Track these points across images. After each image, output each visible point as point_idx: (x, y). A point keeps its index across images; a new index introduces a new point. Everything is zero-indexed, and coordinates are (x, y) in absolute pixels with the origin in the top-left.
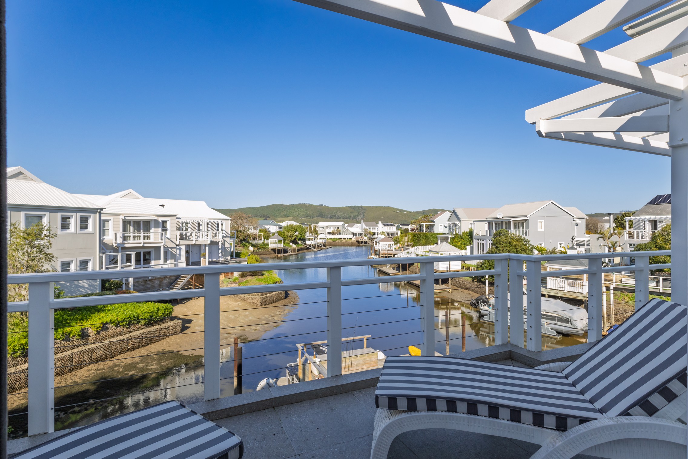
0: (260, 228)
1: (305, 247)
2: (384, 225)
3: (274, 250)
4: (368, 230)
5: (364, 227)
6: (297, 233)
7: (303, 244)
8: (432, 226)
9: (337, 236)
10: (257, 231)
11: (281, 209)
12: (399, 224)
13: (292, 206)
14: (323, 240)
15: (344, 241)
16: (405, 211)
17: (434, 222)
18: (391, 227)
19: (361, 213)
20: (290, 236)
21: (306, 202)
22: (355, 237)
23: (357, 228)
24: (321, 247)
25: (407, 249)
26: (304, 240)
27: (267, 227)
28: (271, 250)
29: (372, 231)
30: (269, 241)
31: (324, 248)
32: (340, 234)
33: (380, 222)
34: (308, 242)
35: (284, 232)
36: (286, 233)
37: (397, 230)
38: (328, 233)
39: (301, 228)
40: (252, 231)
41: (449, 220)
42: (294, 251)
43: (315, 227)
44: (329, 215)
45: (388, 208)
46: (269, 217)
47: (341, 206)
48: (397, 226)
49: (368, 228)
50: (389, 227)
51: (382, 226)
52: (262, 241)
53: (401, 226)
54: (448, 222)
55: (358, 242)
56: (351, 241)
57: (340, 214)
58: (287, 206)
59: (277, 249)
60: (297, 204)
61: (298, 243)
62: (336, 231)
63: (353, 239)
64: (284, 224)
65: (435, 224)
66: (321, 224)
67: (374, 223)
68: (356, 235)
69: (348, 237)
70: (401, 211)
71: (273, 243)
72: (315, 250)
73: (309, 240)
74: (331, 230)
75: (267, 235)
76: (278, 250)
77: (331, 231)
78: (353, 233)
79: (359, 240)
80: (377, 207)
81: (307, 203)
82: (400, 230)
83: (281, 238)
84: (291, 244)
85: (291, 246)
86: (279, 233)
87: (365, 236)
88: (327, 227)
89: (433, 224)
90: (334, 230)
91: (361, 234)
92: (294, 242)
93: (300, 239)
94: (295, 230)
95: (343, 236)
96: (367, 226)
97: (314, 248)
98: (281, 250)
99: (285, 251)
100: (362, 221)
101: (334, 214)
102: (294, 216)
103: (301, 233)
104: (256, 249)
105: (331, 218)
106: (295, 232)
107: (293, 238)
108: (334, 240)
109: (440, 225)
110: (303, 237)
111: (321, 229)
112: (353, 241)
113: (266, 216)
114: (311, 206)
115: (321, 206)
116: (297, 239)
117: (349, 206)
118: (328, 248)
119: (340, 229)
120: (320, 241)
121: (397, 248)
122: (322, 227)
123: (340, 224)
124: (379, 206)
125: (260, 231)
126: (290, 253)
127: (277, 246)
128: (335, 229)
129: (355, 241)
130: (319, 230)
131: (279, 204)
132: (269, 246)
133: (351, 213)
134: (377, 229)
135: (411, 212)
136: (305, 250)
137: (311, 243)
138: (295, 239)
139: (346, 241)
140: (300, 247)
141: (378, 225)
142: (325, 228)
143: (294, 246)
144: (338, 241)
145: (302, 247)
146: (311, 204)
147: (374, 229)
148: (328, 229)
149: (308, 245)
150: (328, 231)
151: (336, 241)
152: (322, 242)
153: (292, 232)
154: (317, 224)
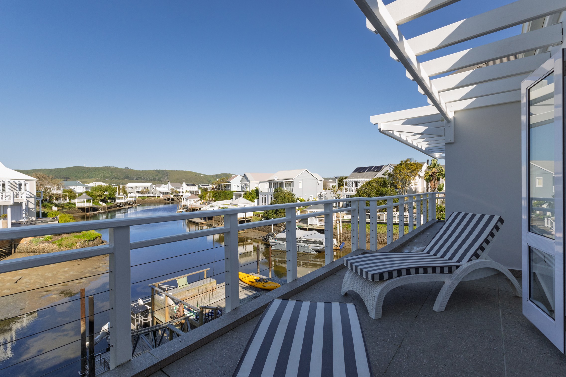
0: (64, 189)
1: (115, 205)
2: (188, 185)
3: (82, 209)
4: (174, 189)
5: (171, 187)
6: (106, 193)
7: (113, 203)
8: (229, 186)
9: (146, 195)
10: (60, 192)
11: (84, 171)
12: (200, 185)
13: (96, 169)
14: (133, 198)
15: (153, 198)
16: (202, 174)
17: (230, 183)
18: (194, 187)
19: (165, 175)
20: (99, 196)
21: (110, 166)
22: (162, 195)
23: (164, 188)
24: (131, 204)
25: (210, 203)
26: (114, 199)
27: (72, 187)
28: (79, 209)
29: (178, 190)
30: (75, 201)
31: (134, 205)
32: (149, 193)
33: (184, 183)
34: (117, 201)
35: (92, 192)
36: (95, 193)
37: (198, 189)
38: (137, 192)
39: (110, 189)
40: (54, 191)
41: (241, 181)
42: (104, 208)
43: (124, 187)
44: (135, 177)
45: (189, 172)
46: (69, 178)
47: (147, 170)
48: (198, 186)
49: (174, 188)
50: (191, 187)
51: (186, 186)
52: (68, 201)
53: (201, 186)
54: (240, 183)
55: (165, 199)
56: (159, 199)
57: (145, 176)
58: (90, 168)
59: (85, 208)
60: (102, 166)
61: (108, 202)
62: (145, 191)
63: (161, 197)
64: (92, 185)
65: (230, 184)
66: (130, 185)
67: (179, 184)
68: (163, 193)
69: (157, 195)
70: (199, 175)
71: (80, 203)
72: (126, 207)
73: (119, 198)
75: (73, 195)
76: (87, 209)
77: (140, 190)
78: (161, 192)
79: (167, 198)
80: (179, 171)
81: (112, 166)
82: (201, 189)
83: (89, 198)
84: (100, 203)
85: (101, 205)
86: (88, 193)
87: (172, 194)
88: (136, 187)
89: (229, 184)
90: (143, 189)
91: (168, 193)
92: (104, 201)
93: (109, 198)
94: (104, 190)
95: (151, 195)
96: (173, 186)
98: (91, 208)
99: (95, 209)
100: (169, 182)
101: (139, 176)
102: (98, 178)
103: (110, 193)
104: (60, 208)
105: (137, 179)
106: (105, 192)
107: (103, 198)
108: (143, 198)
109: (235, 185)
110: (112, 196)
111: (130, 189)
112: (161, 199)
113: (66, 177)
114: (116, 169)
115: (127, 169)
116: (107, 198)
117: (154, 170)
118: (138, 205)
119: (149, 189)
120: (130, 199)
121: (202, 203)
122: (131, 188)
123: (148, 184)
124: (181, 170)
125: (64, 191)
126: (100, 211)
127: (85, 205)
128: (144, 189)
129: (163, 199)
130: (128, 190)
131: (81, 167)
132: (76, 205)
133: (156, 175)
134: (182, 188)
135: (207, 176)
136: (116, 207)
137: (121, 202)
138: (105, 198)
139: (155, 199)
140: (110, 205)
141: (182, 185)
142: (134, 188)
143: (104, 204)
144: (146, 199)
145: (112, 205)
146: (117, 167)
147: (179, 188)
148: (137, 189)
149: (118, 203)
150: (137, 191)
151: (145, 199)
152: (132, 200)
153: (101, 192)
154: (125, 185)
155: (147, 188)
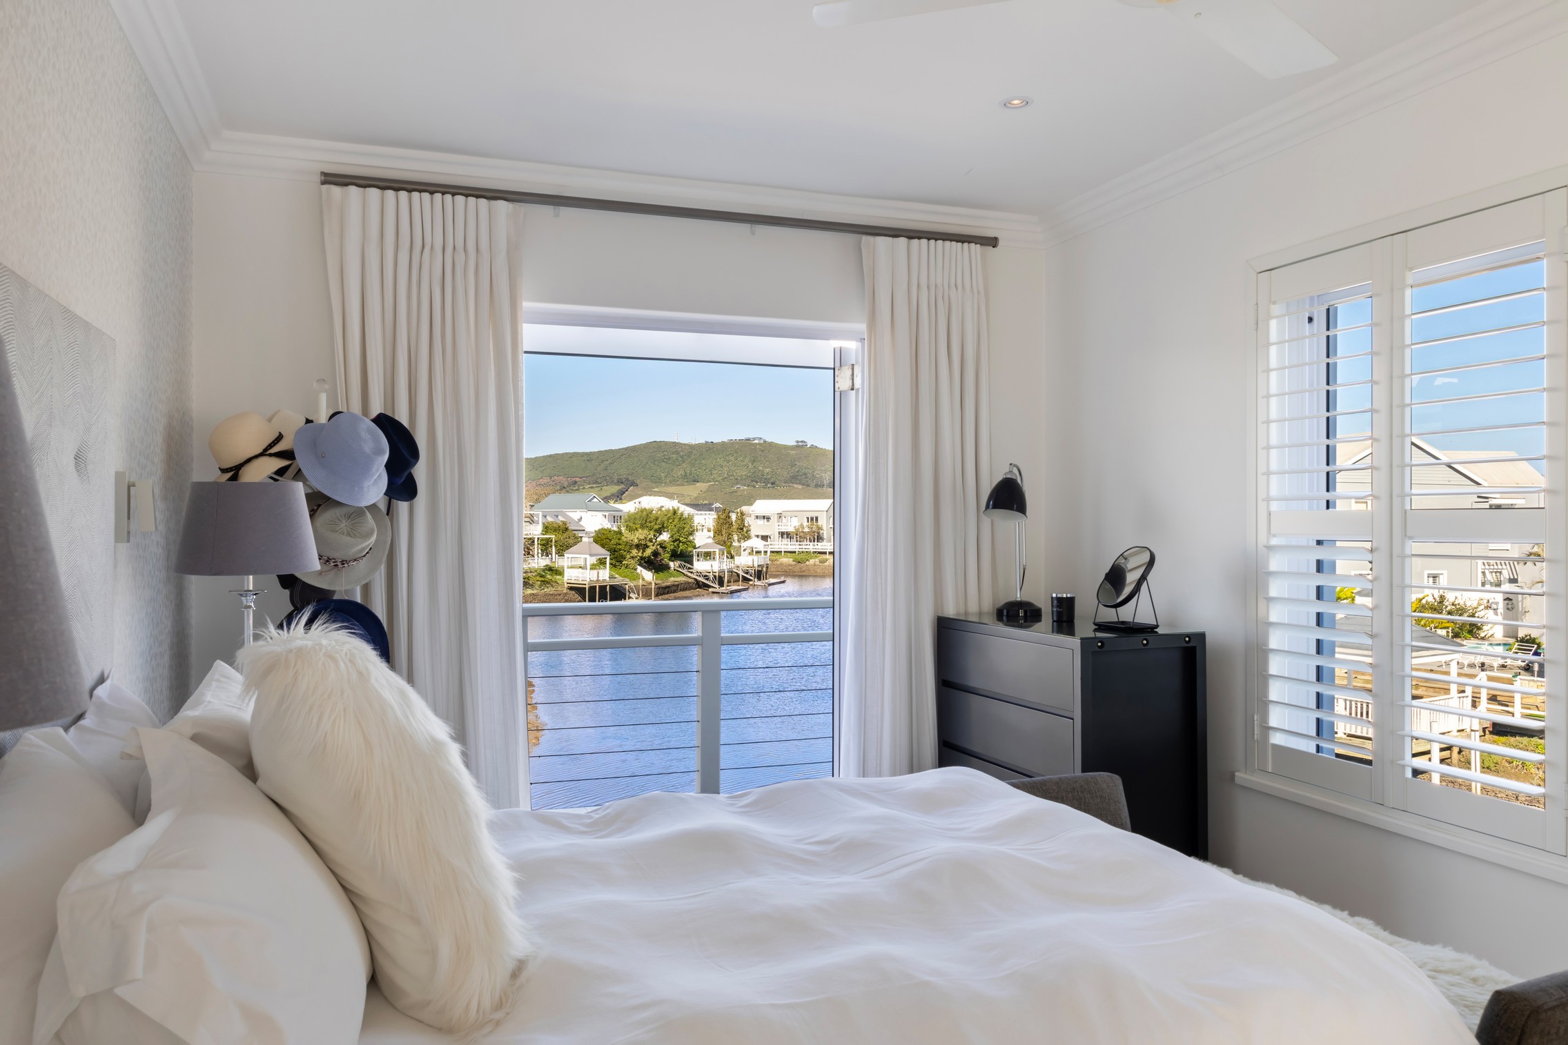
0: (550, 519)
1: (690, 580)
3: (578, 591)
6: (665, 537)
7: (685, 571)
9: (811, 547)
10: (536, 530)
11: (674, 456)
13: (710, 449)
14: (761, 558)
20: (638, 546)
24: (747, 579)
26: (686, 558)
27: (574, 515)
28: (571, 589)
30: (564, 562)
31: (757, 583)
32: (820, 538)
34: (700, 566)
35: (620, 533)
36: (628, 536)
38: (783, 535)
39: (676, 520)
42: (647, 592)
43: (743, 516)
52: (548, 561)
58: (692, 447)
59: (587, 587)
60: (725, 440)
61: (668, 567)
62: (806, 530)
66: (762, 506)
71: (579, 569)
72: (723, 589)
73: (708, 556)
74: (791, 525)
75: (568, 540)
76: (592, 589)
77: (791, 529)
81: (754, 439)
83: (603, 552)
84: (639, 569)
85: (638, 577)
86: (602, 538)
88: (780, 516)
90: (802, 526)
92: (653, 564)
93: (675, 555)
94: (657, 527)
95: (828, 546)
97: (721, 584)
98: (603, 588)
99: (618, 593)
103: (676, 536)
106: (659, 531)
107: (648, 552)
108: (800, 558)
110: (684, 548)
111: (761, 522)
114: (768, 447)
115: (801, 446)
116: (664, 556)
118: (770, 585)
119: (822, 522)
120: (744, 561)
122: (764, 517)
123: (821, 505)
126: (635, 600)
127: (587, 577)
128: (805, 523)
130: (757, 527)
131: (666, 443)
132: (563, 577)
136: (691, 588)
137: (709, 569)
138: (656, 554)
140: (672, 580)
142: (774, 519)
143: (648, 575)
144: (812, 561)
145: (682, 579)
146: (769, 440)
148: (784, 520)
149: (699, 574)
150: (784, 529)
151: (807, 563)
152: (750, 564)
153: (646, 531)
154: (745, 508)
155: (817, 518)
